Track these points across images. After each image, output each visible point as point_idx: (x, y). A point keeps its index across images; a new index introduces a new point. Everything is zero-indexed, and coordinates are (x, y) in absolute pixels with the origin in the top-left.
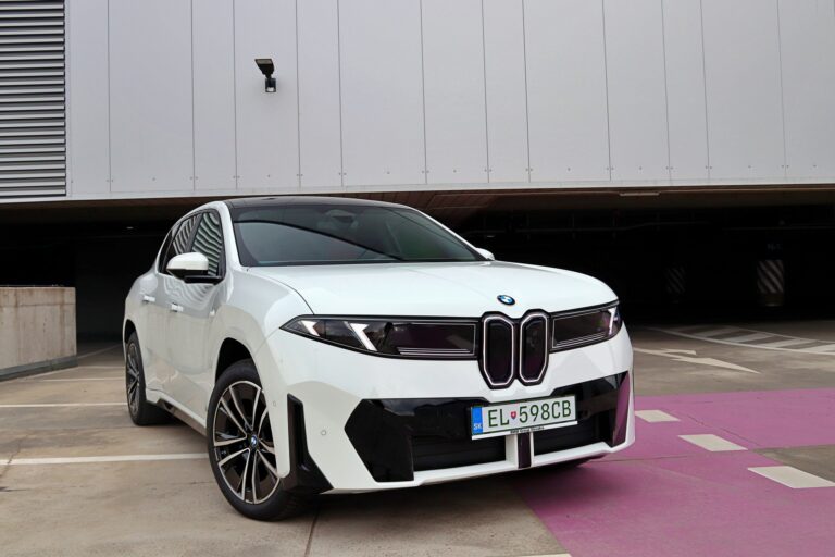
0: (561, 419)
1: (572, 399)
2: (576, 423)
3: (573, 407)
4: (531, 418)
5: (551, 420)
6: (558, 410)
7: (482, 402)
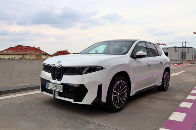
0: (60, 90)
1: (62, 86)
2: (62, 92)
3: (62, 88)
4: (54, 87)
5: (58, 89)
6: (59, 88)
7: (49, 82)
